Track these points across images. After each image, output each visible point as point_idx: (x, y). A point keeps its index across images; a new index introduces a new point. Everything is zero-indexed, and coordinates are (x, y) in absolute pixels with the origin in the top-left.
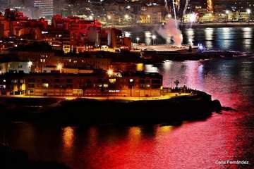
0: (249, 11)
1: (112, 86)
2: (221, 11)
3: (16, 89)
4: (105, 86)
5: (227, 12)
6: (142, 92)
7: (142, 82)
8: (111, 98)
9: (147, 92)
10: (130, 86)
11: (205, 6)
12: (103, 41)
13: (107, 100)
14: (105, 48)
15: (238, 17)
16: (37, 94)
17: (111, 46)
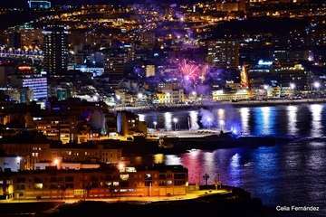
0: (293, 86)
1: (124, 184)
2: (258, 85)
4: (116, 183)
5: (266, 87)
6: (163, 190)
7: (162, 177)
8: (123, 199)
9: (170, 190)
10: (148, 183)
11: (238, 81)
12: (112, 127)
13: (119, 203)
14: (114, 136)
15: (279, 93)
16: (28, 197)
17: (122, 133)
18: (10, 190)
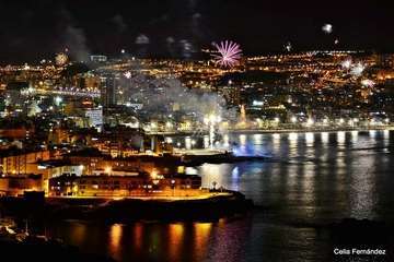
0: (277, 120)
1: (156, 187)
2: (252, 119)
3: (69, 190)
4: (150, 187)
5: (258, 120)
6: (183, 193)
7: (183, 183)
8: (155, 198)
9: (188, 192)
10: (173, 187)
11: (239, 115)
12: (148, 146)
13: (151, 200)
14: (149, 153)
15: (267, 125)
16: (88, 194)
17: (154, 151)
18: (75, 189)
